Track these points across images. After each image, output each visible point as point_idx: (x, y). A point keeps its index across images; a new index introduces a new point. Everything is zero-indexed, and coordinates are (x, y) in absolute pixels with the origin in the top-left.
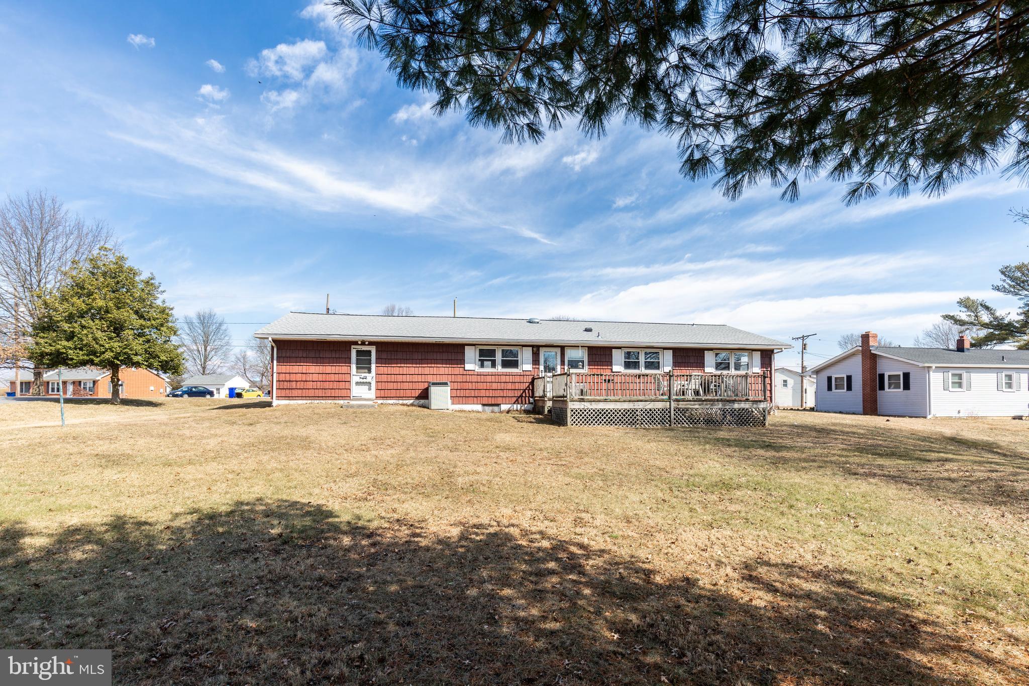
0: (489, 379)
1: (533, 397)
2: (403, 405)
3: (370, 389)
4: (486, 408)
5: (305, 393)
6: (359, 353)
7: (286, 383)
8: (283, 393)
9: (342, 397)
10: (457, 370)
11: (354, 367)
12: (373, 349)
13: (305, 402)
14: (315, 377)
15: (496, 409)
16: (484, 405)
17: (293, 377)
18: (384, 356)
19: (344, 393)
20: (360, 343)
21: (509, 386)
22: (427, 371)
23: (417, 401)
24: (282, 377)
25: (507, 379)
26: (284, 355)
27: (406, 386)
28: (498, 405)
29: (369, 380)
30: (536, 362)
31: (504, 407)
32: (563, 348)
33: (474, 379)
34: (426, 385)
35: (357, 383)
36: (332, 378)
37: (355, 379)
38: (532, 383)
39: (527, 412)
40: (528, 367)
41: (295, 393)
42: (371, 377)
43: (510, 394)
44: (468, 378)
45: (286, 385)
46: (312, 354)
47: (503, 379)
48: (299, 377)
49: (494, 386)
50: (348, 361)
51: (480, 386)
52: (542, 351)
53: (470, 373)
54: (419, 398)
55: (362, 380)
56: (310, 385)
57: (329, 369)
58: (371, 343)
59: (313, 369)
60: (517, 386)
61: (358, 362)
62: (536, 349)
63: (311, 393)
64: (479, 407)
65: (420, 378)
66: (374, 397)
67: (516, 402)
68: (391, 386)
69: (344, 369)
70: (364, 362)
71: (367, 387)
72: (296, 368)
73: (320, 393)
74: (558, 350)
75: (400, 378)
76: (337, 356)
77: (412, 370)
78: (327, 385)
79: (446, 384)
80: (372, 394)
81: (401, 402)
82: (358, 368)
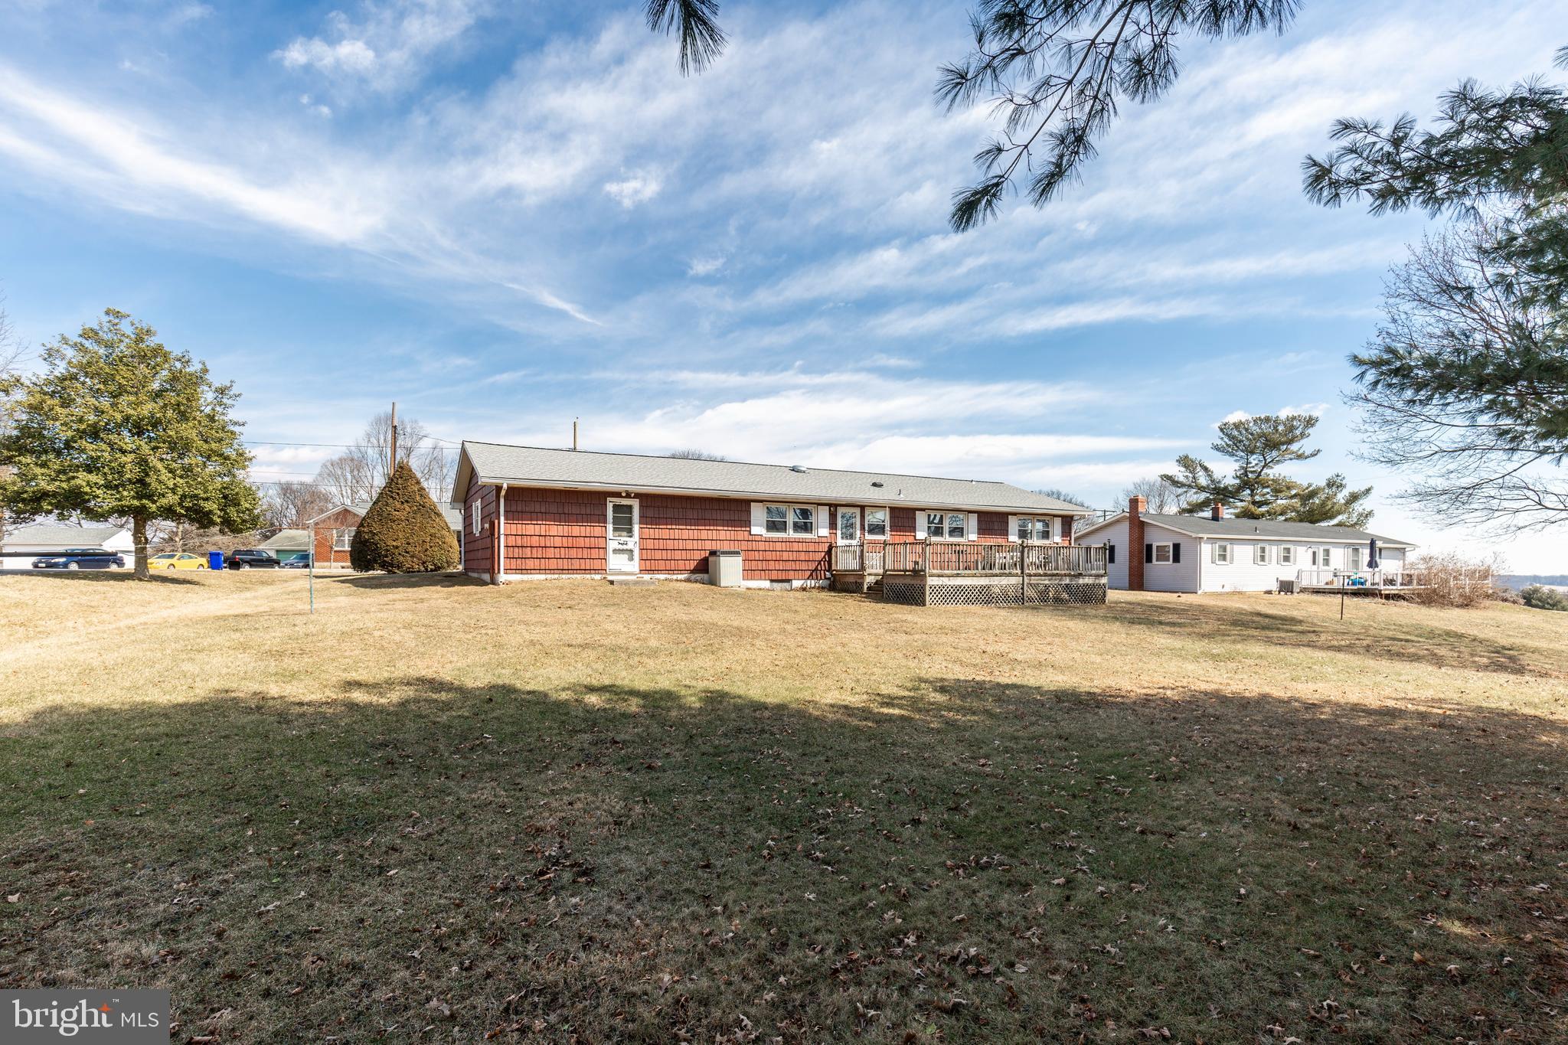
0: (778, 546)
1: (830, 570)
2: (677, 580)
3: (631, 559)
4: (775, 585)
5: (543, 564)
6: (617, 508)
7: (516, 549)
8: (514, 564)
9: (596, 571)
10: (741, 534)
11: (610, 527)
12: (636, 504)
13: (542, 577)
14: (558, 542)
15: (786, 585)
16: (772, 581)
17: (526, 541)
18: (650, 513)
19: (597, 564)
20: (624, 494)
21: (803, 556)
22: (704, 534)
23: (694, 577)
24: (512, 541)
25: (801, 547)
26: (514, 508)
27: (678, 555)
28: (788, 581)
29: (630, 546)
30: (833, 525)
31: (797, 584)
32: (862, 508)
33: (761, 546)
34: (704, 554)
35: (615, 551)
36: (581, 542)
37: (612, 545)
38: (829, 552)
39: (822, 588)
40: (824, 532)
41: (530, 564)
42: (633, 542)
43: (804, 566)
44: (754, 546)
45: (517, 552)
46: (553, 508)
47: (796, 547)
48: (535, 541)
49: (785, 556)
50: (603, 519)
51: (769, 556)
52: (841, 511)
53: (757, 538)
54: (693, 571)
55: (621, 547)
56: (550, 553)
57: (576, 530)
58: (638, 496)
59: (555, 529)
60: (811, 556)
61: (615, 521)
62: (833, 507)
63: (553, 564)
64: (766, 584)
65: (695, 545)
66: (638, 571)
67: (810, 577)
68: (658, 555)
69: (597, 531)
70: (623, 524)
71: (626, 556)
72: (531, 529)
73: (561, 564)
74: (858, 511)
75: (670, 544)
76: (588, 512)
77: (685, 534)
78: (573, 553)
79: (738, 553)
80: (634, 566)
81: (675, 577)
82: (615, 530)
